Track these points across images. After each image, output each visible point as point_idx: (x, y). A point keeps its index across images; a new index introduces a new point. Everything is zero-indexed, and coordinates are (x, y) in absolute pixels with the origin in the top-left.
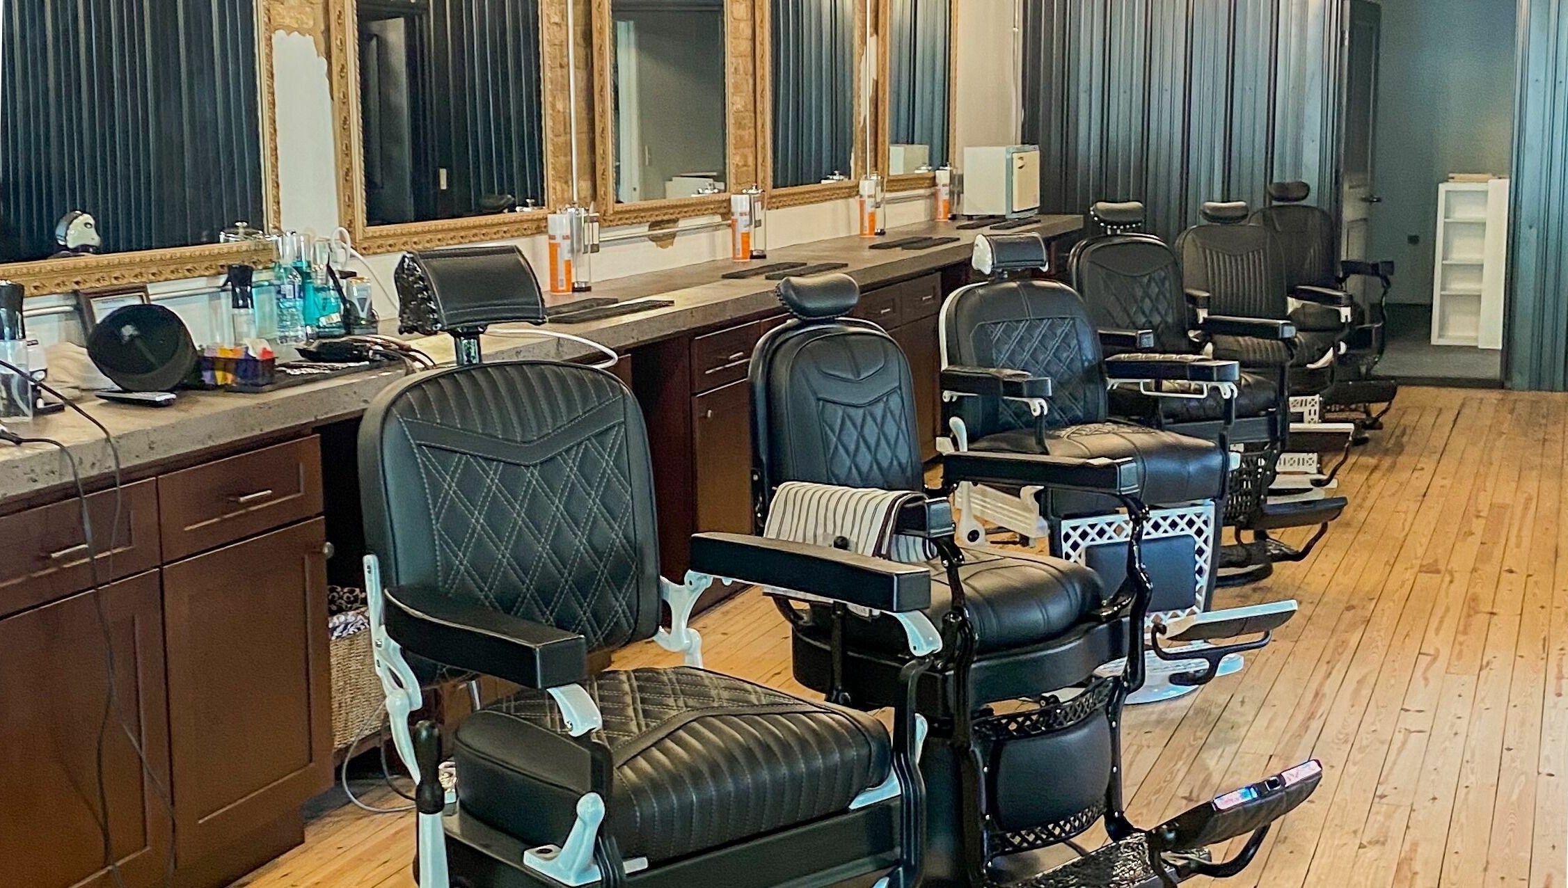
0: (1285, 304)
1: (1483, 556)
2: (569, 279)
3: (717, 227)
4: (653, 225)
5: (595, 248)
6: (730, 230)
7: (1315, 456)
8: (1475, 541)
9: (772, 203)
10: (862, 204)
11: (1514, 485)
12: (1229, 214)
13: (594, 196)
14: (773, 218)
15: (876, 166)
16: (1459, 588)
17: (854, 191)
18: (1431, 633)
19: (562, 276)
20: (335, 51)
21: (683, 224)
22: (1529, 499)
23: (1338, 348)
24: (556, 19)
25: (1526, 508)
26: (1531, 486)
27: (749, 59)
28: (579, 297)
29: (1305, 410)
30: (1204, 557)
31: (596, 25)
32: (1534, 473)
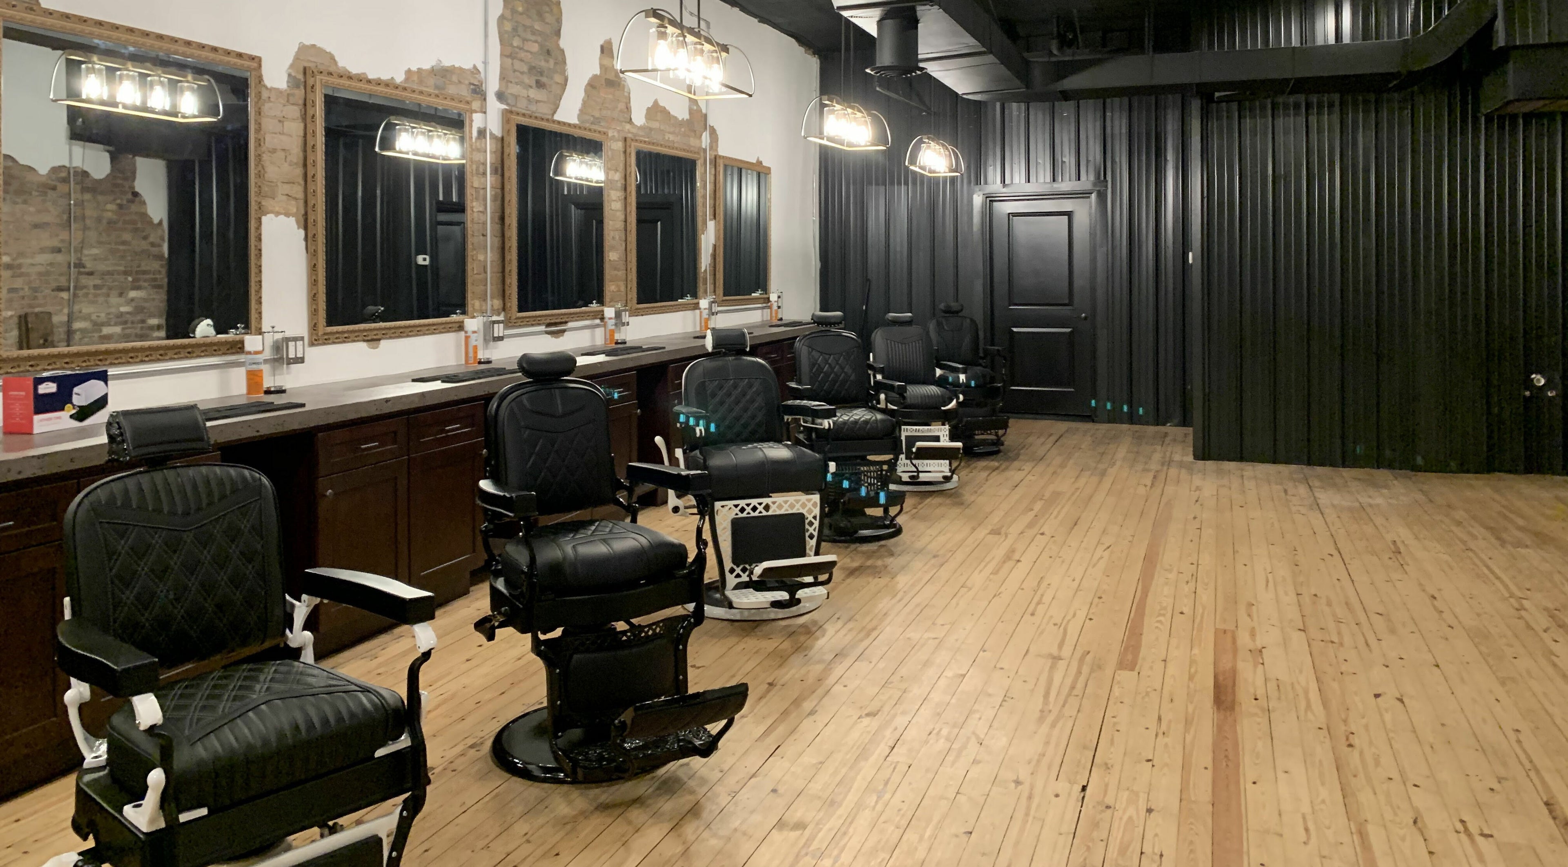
0: (935, 371)
1: (1030, 525)
2: (475, 357)
3: (597, 326)
4: (548, 325)
5: (500, 339)
6: (603, 329)
7: (947, 462)
8: (1031, 515)
9: (635, 313)
10: (701, 313)
11: (1073, 480)
12: (902, 320)
13: (504, 309)
14: (635, 321)
15: (715, 291)
16: (1007, 544)
17: (696, 307)
18: (977, 572)
19: (471, 354)
20: (310, 226)
21: (571, 325)
22: (1078, 489)
23: (958, 398)
24: (481, 209)
25: (1073, 494)
26: (1082, 481)
27: (624, 232)
28: (483, 367)
29: (940, 434)
30: (813, 527)
31: (507, 212)
32: (1090, 472)
